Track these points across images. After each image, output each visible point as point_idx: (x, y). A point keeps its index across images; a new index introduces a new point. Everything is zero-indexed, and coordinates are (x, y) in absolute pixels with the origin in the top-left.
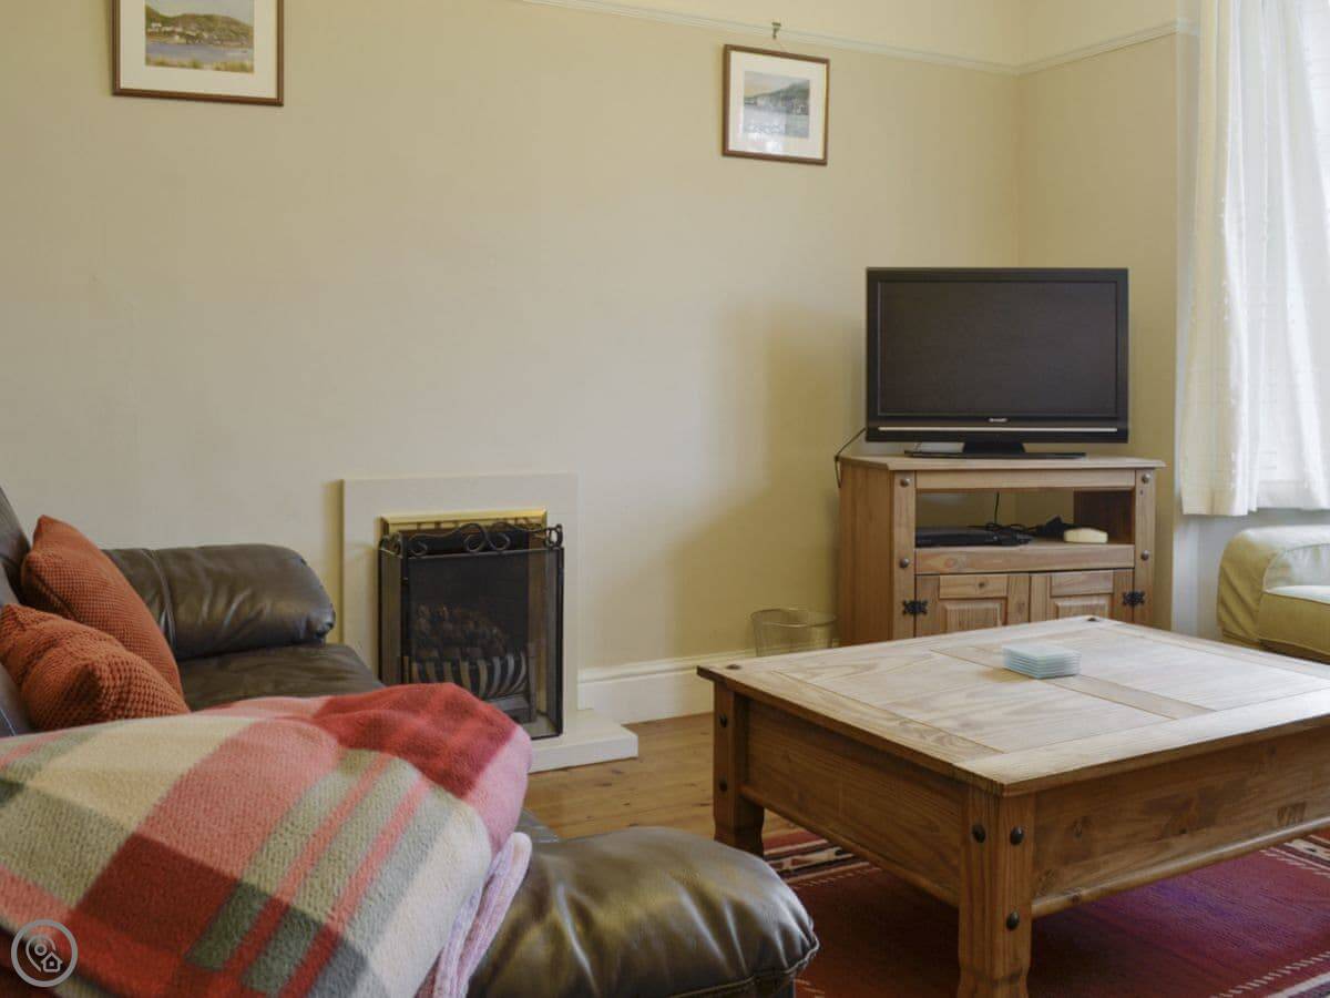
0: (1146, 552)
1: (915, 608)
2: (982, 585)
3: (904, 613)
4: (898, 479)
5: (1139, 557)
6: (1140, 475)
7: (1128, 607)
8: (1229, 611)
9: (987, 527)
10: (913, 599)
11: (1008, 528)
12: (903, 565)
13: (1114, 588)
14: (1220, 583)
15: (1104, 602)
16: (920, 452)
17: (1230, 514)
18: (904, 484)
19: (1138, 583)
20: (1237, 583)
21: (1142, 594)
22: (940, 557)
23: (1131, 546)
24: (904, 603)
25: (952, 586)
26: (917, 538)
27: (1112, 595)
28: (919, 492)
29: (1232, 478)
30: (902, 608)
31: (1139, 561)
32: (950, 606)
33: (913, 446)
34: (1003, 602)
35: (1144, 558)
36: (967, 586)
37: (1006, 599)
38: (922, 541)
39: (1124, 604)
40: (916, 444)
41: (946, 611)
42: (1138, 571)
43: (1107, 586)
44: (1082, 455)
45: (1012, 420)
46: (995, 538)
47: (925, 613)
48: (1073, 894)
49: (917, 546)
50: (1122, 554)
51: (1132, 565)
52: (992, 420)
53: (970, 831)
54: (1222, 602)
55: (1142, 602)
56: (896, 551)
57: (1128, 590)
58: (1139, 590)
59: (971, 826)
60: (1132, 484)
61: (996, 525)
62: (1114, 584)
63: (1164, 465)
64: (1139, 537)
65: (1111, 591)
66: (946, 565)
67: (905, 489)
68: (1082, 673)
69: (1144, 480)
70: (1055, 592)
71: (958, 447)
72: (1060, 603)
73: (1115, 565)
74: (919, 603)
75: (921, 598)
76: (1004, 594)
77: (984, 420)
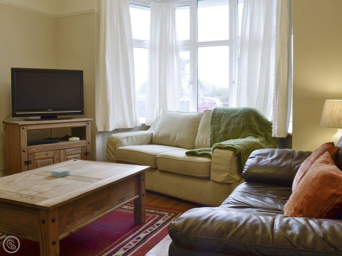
0: (89, 142)
1: (28, 163)
2: (47, 154)
3: (25, 164)
4: (21, 127)
5: (87, 143)
6: (87, 123)
7: (85, 156)
8: (109, 154)
9: (48, 139)
10: (27, 160)
11: (54, 138)
12: (24, 151)
13: (82, 152)
14: (107, 148)
15: (79, 155)
16: (29, 119)
17: (109, 131)
18: (23, 129)
19: (87, 149)
20: (111, 147)
21: (89, 152)
22: (34, 148)
23: (85, 141)
24: (25, 162)
25: (38, 156)
26: (28, 143)
27: (81, 153)
28: (28, 131)
29: (109, 122)
30: (24, 163)
31: (88, 144)
32: (38, 161)
33: (26, 118)
34: (53, 158)
35: (89, 143)
36: (43, 155)
37: (53, 157)
38: (29, 144)
39: (84, 155)
40: (28, 117)
41: (37, 162)
42: (87, 147)
43: (80, 151)
44: (72, 118)
45: (54, 110)
46: (50, 141)
47: (31, 164)
48: (70, 231)
49: (28, 145)
50: (83, 143)
51: (86, 145)
52: (48, 110)
53: (41, 221)
54: (107, 152)
55: (89, 154)
56: (22, 147)
57: (85, 152)
58: (88, 151)
59: (41, 220)
60: (85, 125)
61: (51, 138)
62: (82, 150)
63: (93, 120)
64: (87, 138)
65: (81, 152)
66: (37, 150)
67: (23, 130)
68: (71, 174)
69: (88, 124)
70: (66, 154)
71: (39, 117)
72: (68, 157)
73: (82, 146)
74: (29, 161)
75: (30, 160)
76: (53, 156)
77: (46, 110)
